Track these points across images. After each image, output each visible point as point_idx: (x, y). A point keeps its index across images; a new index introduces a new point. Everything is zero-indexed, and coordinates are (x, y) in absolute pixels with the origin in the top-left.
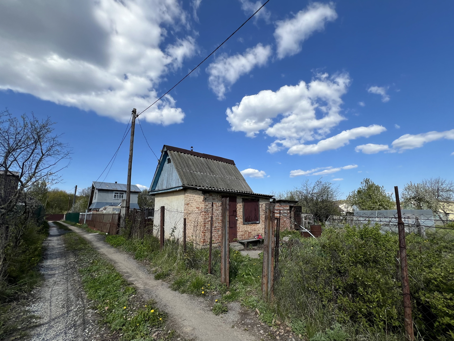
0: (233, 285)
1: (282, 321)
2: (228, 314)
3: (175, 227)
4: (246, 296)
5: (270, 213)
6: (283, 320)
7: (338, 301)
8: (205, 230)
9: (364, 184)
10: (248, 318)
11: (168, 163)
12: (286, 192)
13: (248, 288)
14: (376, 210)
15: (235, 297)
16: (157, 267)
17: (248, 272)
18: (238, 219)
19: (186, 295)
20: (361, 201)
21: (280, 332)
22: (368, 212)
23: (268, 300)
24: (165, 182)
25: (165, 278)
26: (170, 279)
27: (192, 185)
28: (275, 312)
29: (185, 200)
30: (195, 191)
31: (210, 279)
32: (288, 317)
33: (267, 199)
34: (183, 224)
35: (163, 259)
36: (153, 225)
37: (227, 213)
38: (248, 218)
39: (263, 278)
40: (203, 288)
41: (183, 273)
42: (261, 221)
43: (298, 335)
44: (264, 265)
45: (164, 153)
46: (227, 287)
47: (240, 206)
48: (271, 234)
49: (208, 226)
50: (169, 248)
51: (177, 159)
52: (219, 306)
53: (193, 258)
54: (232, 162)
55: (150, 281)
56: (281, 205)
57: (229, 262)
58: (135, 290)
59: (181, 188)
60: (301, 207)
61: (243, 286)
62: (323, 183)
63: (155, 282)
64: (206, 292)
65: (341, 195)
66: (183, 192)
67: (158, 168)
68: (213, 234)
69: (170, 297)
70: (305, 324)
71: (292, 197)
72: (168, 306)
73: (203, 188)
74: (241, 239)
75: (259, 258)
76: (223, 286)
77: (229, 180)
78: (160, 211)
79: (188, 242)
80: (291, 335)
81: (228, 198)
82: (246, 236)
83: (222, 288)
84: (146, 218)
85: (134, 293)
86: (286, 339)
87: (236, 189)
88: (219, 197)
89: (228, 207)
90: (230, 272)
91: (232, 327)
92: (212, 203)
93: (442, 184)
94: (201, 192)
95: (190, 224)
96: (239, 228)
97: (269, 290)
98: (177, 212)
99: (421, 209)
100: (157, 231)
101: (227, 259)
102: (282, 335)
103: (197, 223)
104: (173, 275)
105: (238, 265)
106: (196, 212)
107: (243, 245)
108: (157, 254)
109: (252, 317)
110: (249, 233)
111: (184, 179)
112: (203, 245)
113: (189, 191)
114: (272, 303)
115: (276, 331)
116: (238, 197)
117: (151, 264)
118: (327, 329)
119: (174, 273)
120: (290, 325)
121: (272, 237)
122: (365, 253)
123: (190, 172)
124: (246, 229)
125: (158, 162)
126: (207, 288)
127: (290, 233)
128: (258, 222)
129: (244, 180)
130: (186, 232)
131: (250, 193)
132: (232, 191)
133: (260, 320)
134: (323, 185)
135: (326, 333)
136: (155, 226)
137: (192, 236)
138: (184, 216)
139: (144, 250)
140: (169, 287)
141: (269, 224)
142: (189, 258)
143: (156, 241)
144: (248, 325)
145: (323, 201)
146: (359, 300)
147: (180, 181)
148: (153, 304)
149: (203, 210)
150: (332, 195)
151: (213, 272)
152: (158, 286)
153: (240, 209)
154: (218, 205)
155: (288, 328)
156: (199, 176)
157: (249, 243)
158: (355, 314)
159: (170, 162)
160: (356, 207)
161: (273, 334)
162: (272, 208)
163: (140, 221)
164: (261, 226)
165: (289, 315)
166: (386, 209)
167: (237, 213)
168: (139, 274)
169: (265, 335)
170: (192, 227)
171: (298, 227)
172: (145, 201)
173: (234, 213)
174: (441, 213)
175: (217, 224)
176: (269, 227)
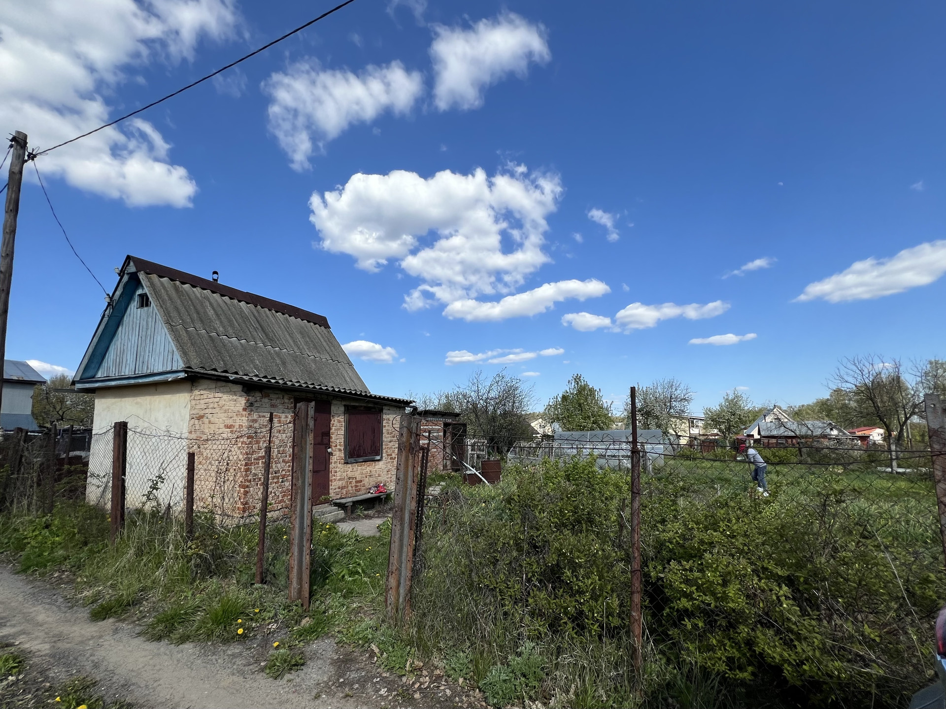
0: (318, 602)
1: (427, 660)
2: (305, 670)
3: (160, 477)
4: (350, 620)
5: (411, 437)
6: (428, 657)
7: (531, 600)
8: (250, 481)
9: (573, 384)
10: (353, 668)
11: (142, 306)
12: (436, 394)
13: (354, 602)
14: (588, 430)
15: (323, 628)
16: (99, 586)
17: (355, 567)
18: (334, 453)
19: (191, 645)
20: (566, 414)
21: (421, 684)
22: (576, 434)
23: (398, 622)
24: (130, 358)
25: (125, 611)
26: (140, 612)
27: (215, 370)
28: (413, 643)
29: (192, 407)
30: (224, 384)
31: (261, 597)
32: (440, 650)
33: (400, 408)
34: (186, 467)
35: (123, 562)
36: (86, 473)
37: (310, 438)
38: (357, 448)
39: (388, 576)
40: (240, 621)
41: (183, 592)
42: (384, 455)
43: (457, 681)
44: (393, 549)
45: (126, 278)
46: (305, 608)
47: (339, 421)
48: (410, 482)
49: (258, 469)
50: (142, 530)
51: (170, 299)
52: (283, 655)
53: (212, 550)
54: (321, 321)
55: (75, 628)
56: (427, 421)
57: (311, 550)
58: (20, 662)
59: (182, 375)
60: (465, 425)
61: (341, 600)
62: (507, 379)
63: (92, 629)
64: (248, 629)
65: (535, 402)
66: (188, 386)
67: (106, 319)
68: (270, 490)
69: (141, 660)
70: (471, 657)
71: (448, 404)
72: (133, 684)
73: (244, 377)
74: (339, 497)
75: (378, 534)
76: (295, 608)
77: (315, 361)
78: (111, 436)
79: (199, 512)
80: (443, 683)
81: (313, 404)
82: (350, 488)
83: (291, 614)
84: (64, 456)
85: (14, 671)
86: (434, 695)
87: (330, 384)
88: (286, 401)
89: (311, 423)
90: (313, 573)
91: (316, 698)
92: (271, 414)
93: (676, 390)
94: (239, 388)
95: (205, 467)
96: (336, 472)
97: (401, 600)
98: (166, 438)
99: (649, 429)
100: (101, 489)
101: (306, 544)
102: (426, 688)
103: (228, 464)
104: (151, 600)
105: (331, 555)
106: (225, 436)
107: (343, 509)
108: (99, 552)
109: (363, 664)
110: (357, 482)
111: (192, 354)
112: (242, 517)
113: (205, 383)
114: (407, 626)
115: (414, 683)
116: (334, 402)
117: (79, 580)
118: (510, 657)
119: (155, 596)
120: (441, 664)
121: (411, 489)
122: (576, 507)
123: (210, 337)
124: (350, 474)
125: (108, 300)
126: (252, 619)
127: (442, 478)
128: (378, 458)
129: (350, 364)
130: (196, 487)
131: (364, 394)
132: (321, 389)
133: (379, 667)
134: (507, 383)
135: (508, 665)
136: (93, 475)
137: (212, 498)
138: (189, 448)
139: (53, 543)
140: (139, 634)
141: (407, 460)
142: (201, 552)
143: (97, 518)
144: (352, 685)
145: (505, 414)
146: (563, 592)
147: (177, 356)
148: (85, 688)
149: (245, 431)
150: (521, 402)
151: (268, 579)
152: (101, 637)
153: (338, 430)
154: (285, 419)
155: (438, 672)
156: (236, 348)
157: (356, 504)
158: (557, 618)
159: (147, 305)
160: (558, 426)
161: (408, 690)
162: (414, 425)
163: (41, 465)
164: (383, 466)
165: (442, 645)
166: (602, 429)
167: (330, 438)
168: (33, 615)
169: (390, 698)
170: (213, 474)
171: (457, 466)
172: (58, 408)
173: (323, 438)
174: (672, 435)
175: (282, 466)
176: (407, 467)
